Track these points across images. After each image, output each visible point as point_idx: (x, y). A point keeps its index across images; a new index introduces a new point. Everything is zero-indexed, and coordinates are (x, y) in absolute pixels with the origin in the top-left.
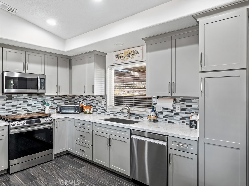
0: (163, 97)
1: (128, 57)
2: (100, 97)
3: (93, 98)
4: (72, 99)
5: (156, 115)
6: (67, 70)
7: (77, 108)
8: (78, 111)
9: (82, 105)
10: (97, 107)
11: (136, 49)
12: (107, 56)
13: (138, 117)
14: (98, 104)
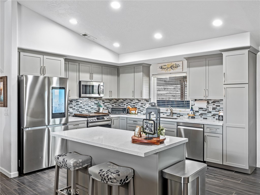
0: (199, 100)
1: (171, 69)
2: (145, 100)
3: (137, 101)
4: (117, 102)
5: (194, 113)
6: (116, 77)
7: (125, 109)
8: (126, 112)
9: (129, 107)
10: (141, 109)
11: (177, 63)
12: (151, 67)
13: (179, 115)
14: (142, 106)
